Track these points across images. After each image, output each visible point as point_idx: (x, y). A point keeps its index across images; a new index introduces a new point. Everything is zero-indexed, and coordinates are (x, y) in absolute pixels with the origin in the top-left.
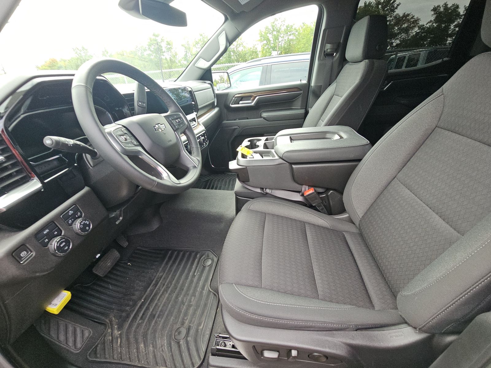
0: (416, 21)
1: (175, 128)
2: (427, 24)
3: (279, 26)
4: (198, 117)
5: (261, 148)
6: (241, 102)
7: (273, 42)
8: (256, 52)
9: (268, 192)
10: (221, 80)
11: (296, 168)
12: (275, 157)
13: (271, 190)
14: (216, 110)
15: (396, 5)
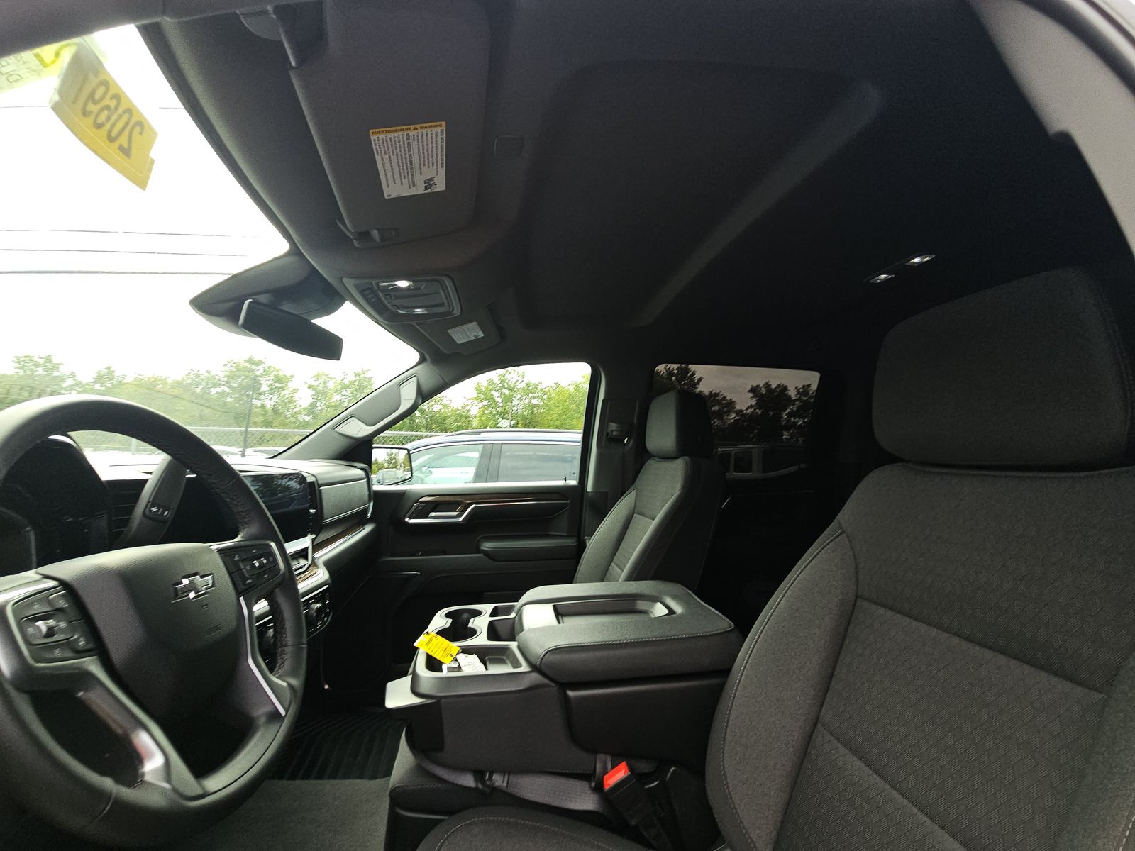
0: (731, 404)
1: (245, 584)
2: (747, 409)
3: (514, 382)
4: (317, 547)
5: (481, 639)
6: (433, 514)
7: (501, 405)
8: (467, 417)
9: (497, 784)
10: (389, 461)
11: (577, 698)
12: (520, 666)
13: (507, 776)
14: (368, 528)
15: (696, 380)
